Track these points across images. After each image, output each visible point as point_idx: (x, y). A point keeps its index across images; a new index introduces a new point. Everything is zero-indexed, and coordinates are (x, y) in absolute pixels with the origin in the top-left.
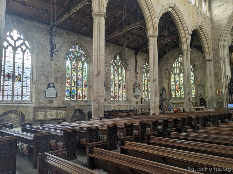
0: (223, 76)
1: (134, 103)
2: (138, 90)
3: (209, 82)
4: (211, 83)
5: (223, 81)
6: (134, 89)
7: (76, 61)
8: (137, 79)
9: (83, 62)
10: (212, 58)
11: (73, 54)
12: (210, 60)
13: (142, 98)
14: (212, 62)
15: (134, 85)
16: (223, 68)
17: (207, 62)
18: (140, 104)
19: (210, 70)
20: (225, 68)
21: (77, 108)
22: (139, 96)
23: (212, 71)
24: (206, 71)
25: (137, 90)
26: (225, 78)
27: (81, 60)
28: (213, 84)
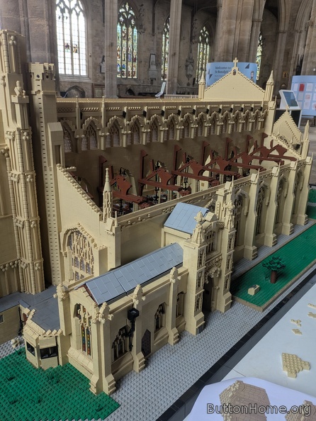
0: (294, 55)
1: (185, 85)
2: (192, 68)
3: (277, 62)
4: (279, 64)
5: (292, 62)
6: (187, 66)
7: (126, 26)
8: (191, 52)
9: (133, 28)
10: (286, 29)
11: (124, 17)
12: (284, 32)
13: (194, 79)
14: (285, 35)
15: (187, 61)
16: (296, 45)
17: (280, 34)
18: (191, 86)
19: (281, 45)
20: (298, 45)
21: (128, 88)
22: (191, 76)
23: (283, 47)
24: (277, 47)
25: (190, 67)
26: (296, 58)
27: (131, 24)
28: (281, 64)
